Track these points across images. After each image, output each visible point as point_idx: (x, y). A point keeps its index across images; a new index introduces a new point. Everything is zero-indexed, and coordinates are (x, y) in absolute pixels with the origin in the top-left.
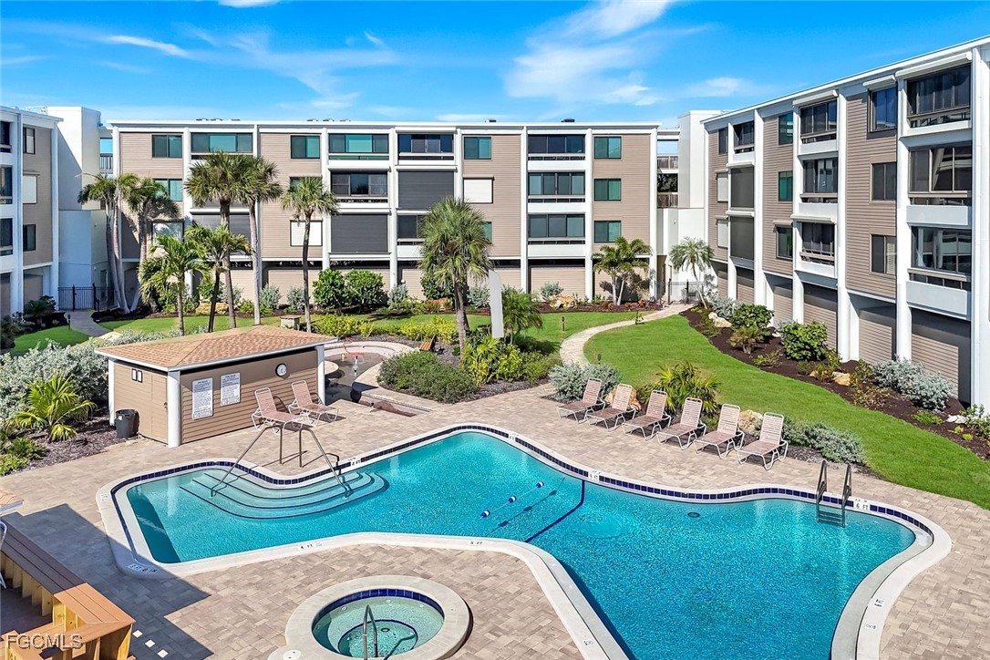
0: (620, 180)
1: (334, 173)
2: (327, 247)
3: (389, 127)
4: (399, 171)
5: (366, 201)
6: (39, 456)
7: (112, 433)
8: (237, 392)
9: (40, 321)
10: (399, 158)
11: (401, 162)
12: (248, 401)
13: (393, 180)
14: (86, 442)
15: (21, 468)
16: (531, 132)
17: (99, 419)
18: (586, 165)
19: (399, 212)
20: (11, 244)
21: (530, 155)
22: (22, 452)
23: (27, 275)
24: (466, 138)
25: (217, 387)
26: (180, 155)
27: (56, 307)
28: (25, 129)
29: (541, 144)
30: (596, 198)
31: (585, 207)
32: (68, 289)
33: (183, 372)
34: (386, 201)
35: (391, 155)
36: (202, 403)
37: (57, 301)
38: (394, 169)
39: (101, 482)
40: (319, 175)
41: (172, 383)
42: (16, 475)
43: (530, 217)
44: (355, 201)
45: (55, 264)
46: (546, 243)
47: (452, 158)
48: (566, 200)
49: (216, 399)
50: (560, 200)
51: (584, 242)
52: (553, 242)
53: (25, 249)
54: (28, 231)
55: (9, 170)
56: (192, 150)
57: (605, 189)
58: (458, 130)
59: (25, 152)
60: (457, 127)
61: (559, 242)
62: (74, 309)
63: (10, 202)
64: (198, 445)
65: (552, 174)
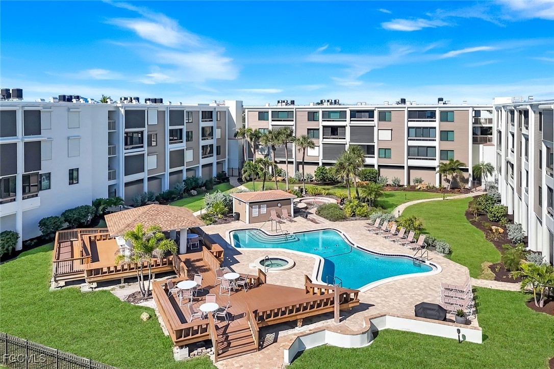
0: (453, 131)
1: (324, 127)
2: (321, 157)
3: (346, 108)
4: (350, 126)
5: (337, 138)
6: (215, 222)
7: (233, 218)
8: (265, 210)
9: (221, 180)
10: (351, 121)
11: (352, 122)
12: (268, 213)
13: (348, 130)
14: (226, 220)
15: (210, 224)
16: (409, 109)
17: (231, 214)
18: (436, 124)
19: (350, 143)
20: (213, 153)
21: (409, 119)
22: (211, 220)
23: (218, 163)
24: (380, 112)
25: (260, 208)
26: (268, 120)
27: (227, 175)
28: (217, 112)
29: (415, 114)
30: (441, 139)
31: (436, 144)
32: (230, 168)
33: (250, 203)
34: (345, 139)
35: (347, 119)
36: (255, 212)
37: (227, 173)
38: (348, 125)
39: (227, 230)
40: (318, 128)
41: (247, 206)
42: (209, 226)
43: (409, 147)
44: (333, 138)
45: (227, 159)
46: (417, 159)
47: (373, 121)
48: (427, 140)
49: (259, 212)
50: (423, 140)
51: (435, 159)
52: (420, 159)
53: (217, 154)
54: (218, 148)
55: (212, 127)
56: (272, 118)
57: (445, 135)
58: (376, 109)
59: (217, 120)
60: (376, 108)
61: (423, 159)
62: (232, 176)
63: (212, 138)
64: (253, 224)
65: (420, 128)
